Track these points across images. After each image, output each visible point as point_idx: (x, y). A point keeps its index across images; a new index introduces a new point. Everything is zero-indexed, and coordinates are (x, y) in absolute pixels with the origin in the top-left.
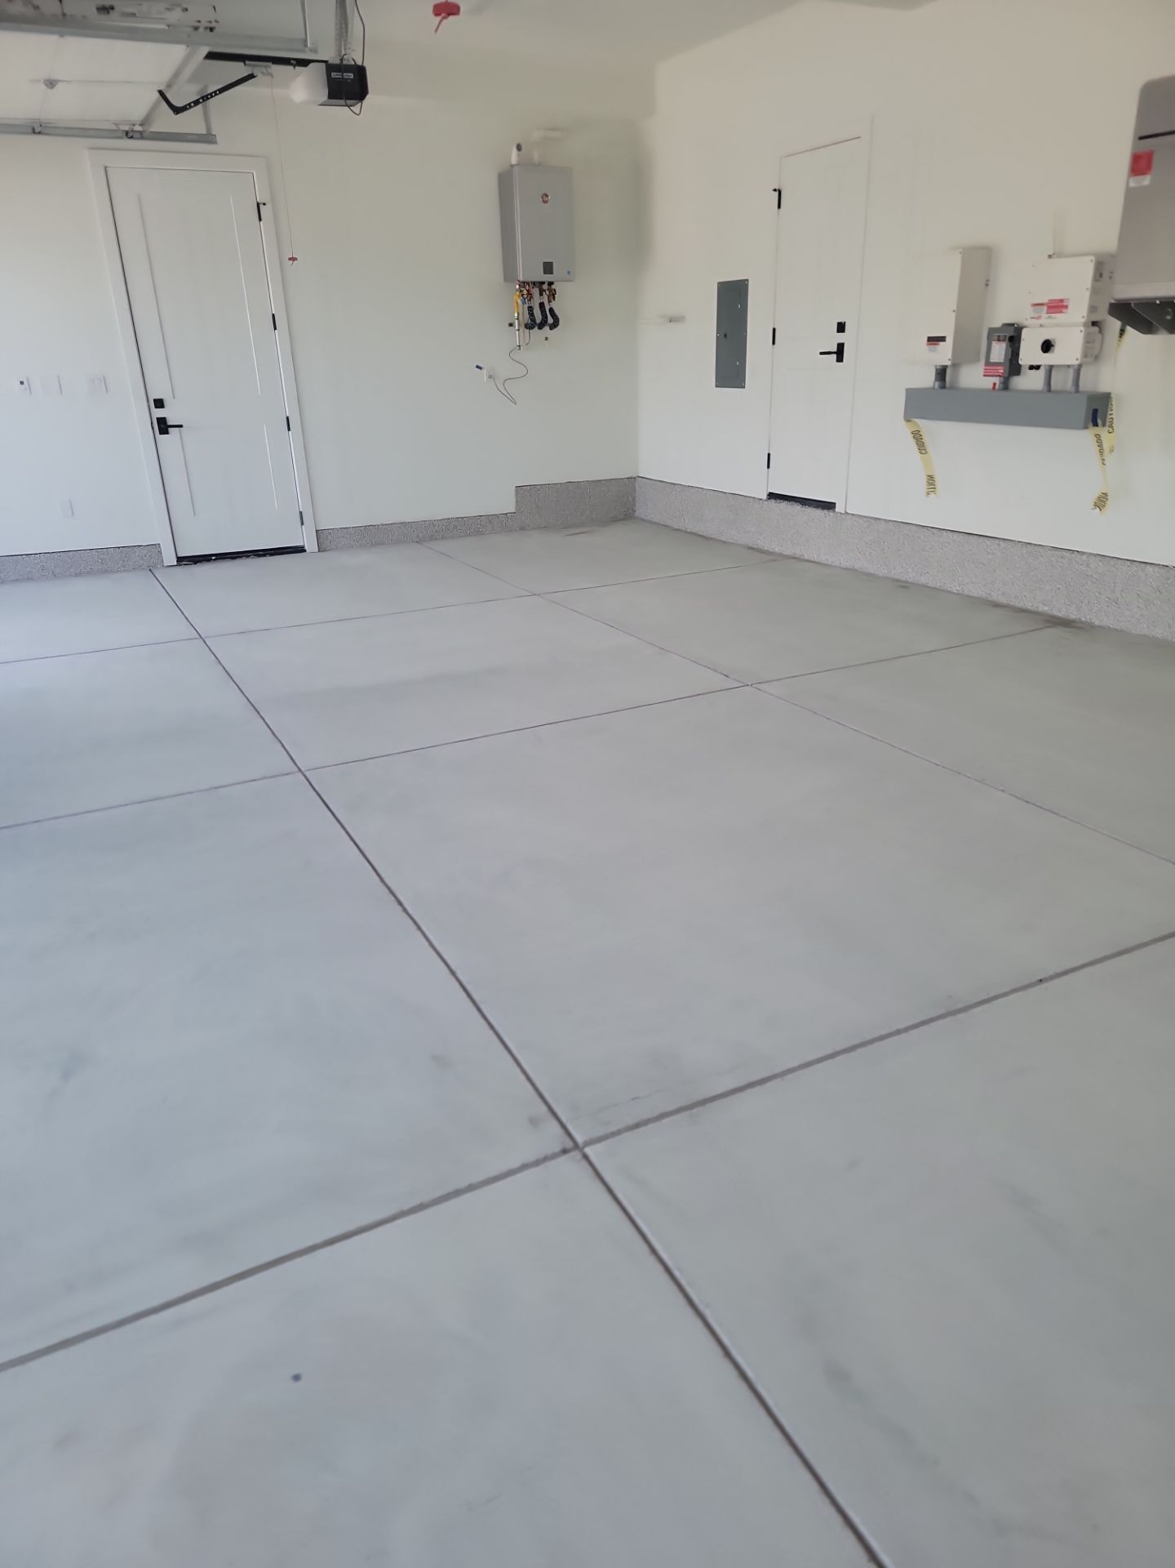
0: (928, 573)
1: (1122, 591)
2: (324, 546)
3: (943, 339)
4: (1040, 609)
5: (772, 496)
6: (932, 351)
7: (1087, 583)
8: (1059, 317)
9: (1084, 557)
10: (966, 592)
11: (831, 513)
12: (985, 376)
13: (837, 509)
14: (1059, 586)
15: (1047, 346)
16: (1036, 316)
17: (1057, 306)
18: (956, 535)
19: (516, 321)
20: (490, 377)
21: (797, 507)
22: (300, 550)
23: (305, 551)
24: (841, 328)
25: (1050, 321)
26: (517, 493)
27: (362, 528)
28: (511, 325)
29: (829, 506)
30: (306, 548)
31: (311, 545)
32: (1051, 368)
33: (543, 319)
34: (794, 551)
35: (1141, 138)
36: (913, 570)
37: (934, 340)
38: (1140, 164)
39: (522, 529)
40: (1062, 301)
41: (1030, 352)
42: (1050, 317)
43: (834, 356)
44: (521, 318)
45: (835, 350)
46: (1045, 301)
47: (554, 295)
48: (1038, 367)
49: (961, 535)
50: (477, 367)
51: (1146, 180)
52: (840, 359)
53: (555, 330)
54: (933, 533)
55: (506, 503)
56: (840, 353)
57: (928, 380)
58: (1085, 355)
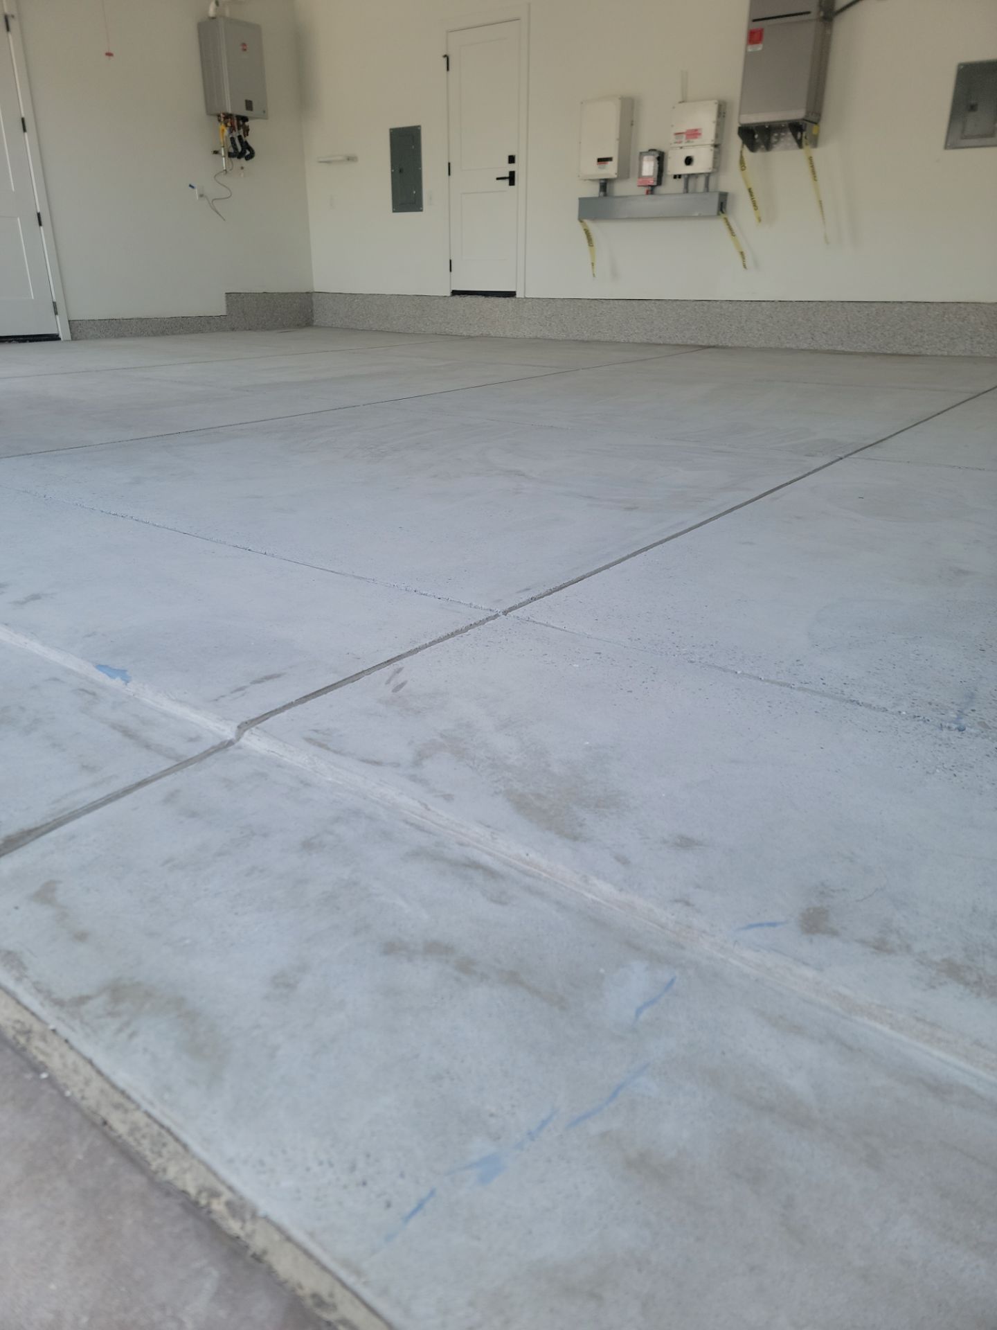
0: (600, 332)
1: (746, 321)
2: (75, 336)
3: (610, 159)
4: (689, 343)
5: (455, 293)
6: (600, 168)
7: (721, 320)
8: (696, 141)
9: (718, 303)
10: (631, 341)
11: (513, 299)
12: (639, 186)
13: (518, 296)
14: (701, 325)
15: (689, 161)
16: (678, 141)
17: (694, 134)
18: (620, 302)
19: (223, 149)
20: (201, 196)
21: (481, 299)
22: (54, 338)
23: (59, 339)
24: (512, 159)
25: (688, 144)
26: (227, 299)
27: (107, 321)
28: (216, 152)
29: (511, 294)
30: (61, 336)
31: (64, 333)
32: (689, 176)
33: (242, 151)
34: (481, 333)
35: (755, 20)
36: (587, 331)
37: (602, 161)
38: (754, 37)
39: (233, 329)
40: (696, 130)
41: (675, 165)
42: (688, 142)
43: (507, 182)
44: (225, 146)
45: (507, 175)
46: (684, 131)
47: (248, 130)
48: (680, 176)
49: (625, 302)
50: (191, 186)
51: (759, 47)
52: (512, 182)
53: (250, 161)
54: (602, 303)
55: (218, 307)
56: (511, 178)
57: (593, 191)
58: (714, 167)
